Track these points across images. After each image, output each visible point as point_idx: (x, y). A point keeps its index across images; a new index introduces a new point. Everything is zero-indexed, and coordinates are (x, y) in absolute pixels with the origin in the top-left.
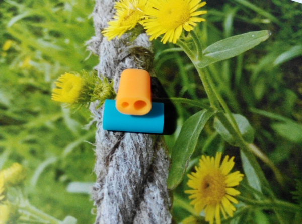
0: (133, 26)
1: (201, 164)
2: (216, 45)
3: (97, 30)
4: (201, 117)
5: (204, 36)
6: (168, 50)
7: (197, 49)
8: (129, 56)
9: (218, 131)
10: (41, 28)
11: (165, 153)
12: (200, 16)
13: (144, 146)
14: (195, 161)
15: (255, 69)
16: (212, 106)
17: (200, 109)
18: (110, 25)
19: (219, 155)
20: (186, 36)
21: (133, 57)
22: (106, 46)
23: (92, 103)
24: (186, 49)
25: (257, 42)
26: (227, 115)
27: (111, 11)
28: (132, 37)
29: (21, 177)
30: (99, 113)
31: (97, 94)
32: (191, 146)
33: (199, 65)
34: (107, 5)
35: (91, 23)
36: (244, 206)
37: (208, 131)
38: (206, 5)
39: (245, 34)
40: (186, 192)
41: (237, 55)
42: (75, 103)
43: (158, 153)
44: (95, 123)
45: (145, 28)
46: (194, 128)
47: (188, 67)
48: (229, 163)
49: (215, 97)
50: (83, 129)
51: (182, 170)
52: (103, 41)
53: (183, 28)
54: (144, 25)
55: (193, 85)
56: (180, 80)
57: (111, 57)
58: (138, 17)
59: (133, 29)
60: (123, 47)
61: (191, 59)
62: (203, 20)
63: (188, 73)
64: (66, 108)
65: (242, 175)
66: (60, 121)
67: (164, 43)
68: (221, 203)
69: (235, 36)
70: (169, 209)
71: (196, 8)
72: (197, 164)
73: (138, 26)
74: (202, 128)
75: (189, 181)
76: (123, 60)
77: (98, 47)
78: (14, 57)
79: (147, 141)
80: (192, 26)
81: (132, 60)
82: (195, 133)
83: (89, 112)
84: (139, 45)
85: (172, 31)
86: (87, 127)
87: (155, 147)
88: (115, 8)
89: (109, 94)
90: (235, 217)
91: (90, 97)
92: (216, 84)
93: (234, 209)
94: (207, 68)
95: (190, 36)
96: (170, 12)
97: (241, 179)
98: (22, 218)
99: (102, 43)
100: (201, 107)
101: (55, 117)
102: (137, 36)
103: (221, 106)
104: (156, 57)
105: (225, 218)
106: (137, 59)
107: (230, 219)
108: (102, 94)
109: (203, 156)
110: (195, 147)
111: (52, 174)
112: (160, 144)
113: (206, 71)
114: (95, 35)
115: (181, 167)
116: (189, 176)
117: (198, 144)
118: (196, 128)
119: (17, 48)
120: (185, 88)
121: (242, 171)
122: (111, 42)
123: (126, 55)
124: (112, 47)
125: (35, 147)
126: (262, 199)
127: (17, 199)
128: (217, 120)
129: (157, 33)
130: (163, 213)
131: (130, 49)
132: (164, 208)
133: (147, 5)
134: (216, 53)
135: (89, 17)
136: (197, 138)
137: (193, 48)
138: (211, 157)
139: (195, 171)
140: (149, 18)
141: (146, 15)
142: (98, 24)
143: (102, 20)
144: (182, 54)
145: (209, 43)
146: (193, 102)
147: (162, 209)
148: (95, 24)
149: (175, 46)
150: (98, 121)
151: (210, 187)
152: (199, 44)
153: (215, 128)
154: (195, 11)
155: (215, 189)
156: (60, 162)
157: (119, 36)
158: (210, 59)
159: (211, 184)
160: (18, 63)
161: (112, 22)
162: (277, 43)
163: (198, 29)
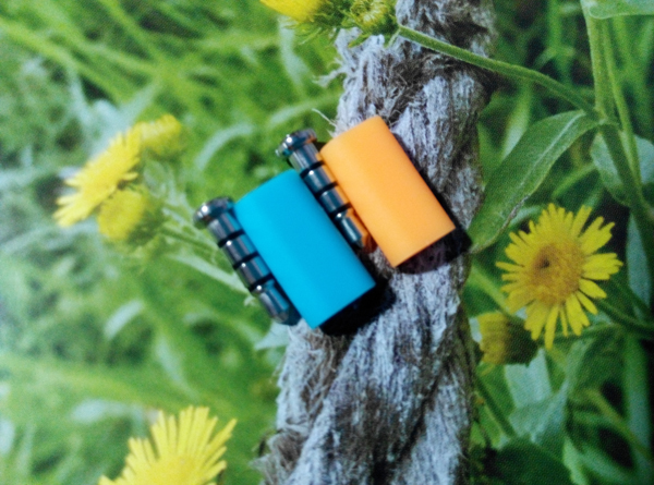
1: (544, 219)
4: (568, 125)
9: (596, 164)
11: (475, 179)
13: (434, 152)
14: (532, 210)
16: (598, 107)
17: (571, 108)
19: (585, 212)
23: (342, 31)
26: (624, 136)
29: (177, 147)
30: (355, 58)
31: (358, 15)
32: (532, 179)
33: (593, 10)
36: (608, 322)
37: (577, 157)
40: (500, 265)
42: (307, 22)
43: (460, 175)
44: (341, 78)
46: (548, 143)
48: (601, 234)
49: (609, 90)
50: (316, 82)
51: (500, 222)
55: (569, 52)
56: (545, 31)
63: (565, 21)
64: (287, 27)
65: (621, 264)
66: (270, 53)
68: (563, 304)
70: (459, 286)
72: (535, 218)
74: (564, 148)
75: (511, 246)
79: (443, 145)
82: (548, 155)
83: (334, 50)
86: (323, 81)
87: (457, 162)
89: (384, 22)
90: (584, 336)
91: (342, 16)
92: (619, 62)
93: (586, 323)
94: (610, 22)
97: (615, 270)
98: (168, 226)
100: (574, 104)
101: (262, 42)
103: (617, 114)
105: (565, 333)
107: (573, 338)
108: (368, 18)
109: (551, 206)
110: (539, 183)
111: (240, 157)
112: (467, 157)
113: (605, 29)
115: (500, 214)
116: (512, 236)
117: (547, 179)
118: (552, 145)
120: (551, 53)
121: (622, 256)
125: (213, 93)
127: (163, 188)
128: (599, 139)
130: (444, 290)
132: (447, 283)
136: (550, 166)
138: (567, 212)
139: (527, 231)
146: (560, 89)
147: (443, 283)
150: (350, 74)
151: (550, 269)
153: (593, 155)
155: (558, 275)
156: (258, 138)
159: (552, 263)
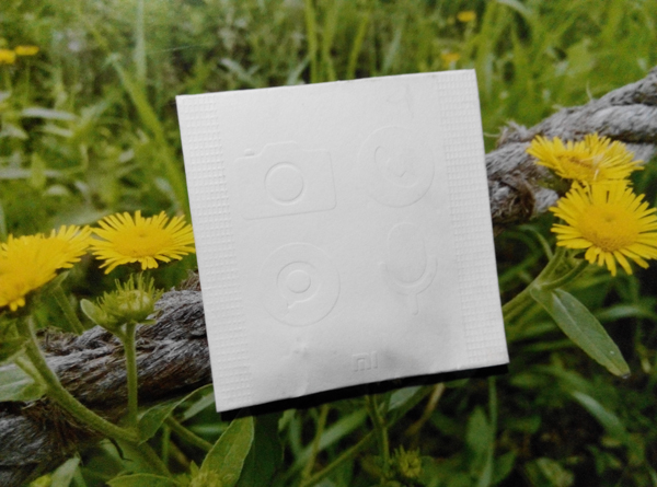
0: (564, 176)
2: (576, 303)
3: (538, 128)
5: (586, 282)
6: (542, 239)
7: (560, 280)
8: (513, 189)
10: (511, 48)
12: (619, 266)
15: (557, 367)
18: (553, 141)
20: (576, 257)
21: (512, 195)
22: (517, 151)
24: (555, 263)
25: (603, 360)
27: (578, 133)
28: (546, 181)
34: (587, 123)
35: (547, 113)
38: (643, 269)
39: (610, 340)
41: (571, 337)
45: (567, 194)
47: (525, 276)
52: (523, 144)
53: (587, 249)
54: (572, 190)
57: (501, 167)
58: (582, 177)
59: (559, 177)
60: (524, 176)
61: (540, 276)
62: (614, 273)
67: (553, 230)
69: (602, 328)
71: (630, 255)
73: (568, 183)
76: (503, 184)
77: (511, 141)
78: (452, 36)
80: (597, 260)
81: (508, 196)
84: (537, 196)
85: (578, 234)
88: (586, 136)
95: (577, 262)
96: (609, 220)
99: (518, 144)
102: (550, 188)
104: (525, 227)
106: (512, 202)
114: (528, 128)
119: (468, 33)
122: (525, 155)
123: (513, 184)
124: (518, 160)
126: (381, 413)
129: (566, 214)
131: (524, 186)
133: (609, 182)
134: (564, 308)
135: (555, 107)
137: (559, 273)
140: (587, 194)
141: (590, 186)
142: (549, 124)
143: (558, 127)
144: (543, 261)
145: (575, 293)
148: (547, 120)
149: (553, 247)
152: (569, 279)
154: (626, 257)
157: (540, 163)
158: (549, 302)
160: (445, 47)
161: (559, 142)
162: (612, 390)
163: (594, 270)
